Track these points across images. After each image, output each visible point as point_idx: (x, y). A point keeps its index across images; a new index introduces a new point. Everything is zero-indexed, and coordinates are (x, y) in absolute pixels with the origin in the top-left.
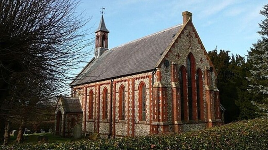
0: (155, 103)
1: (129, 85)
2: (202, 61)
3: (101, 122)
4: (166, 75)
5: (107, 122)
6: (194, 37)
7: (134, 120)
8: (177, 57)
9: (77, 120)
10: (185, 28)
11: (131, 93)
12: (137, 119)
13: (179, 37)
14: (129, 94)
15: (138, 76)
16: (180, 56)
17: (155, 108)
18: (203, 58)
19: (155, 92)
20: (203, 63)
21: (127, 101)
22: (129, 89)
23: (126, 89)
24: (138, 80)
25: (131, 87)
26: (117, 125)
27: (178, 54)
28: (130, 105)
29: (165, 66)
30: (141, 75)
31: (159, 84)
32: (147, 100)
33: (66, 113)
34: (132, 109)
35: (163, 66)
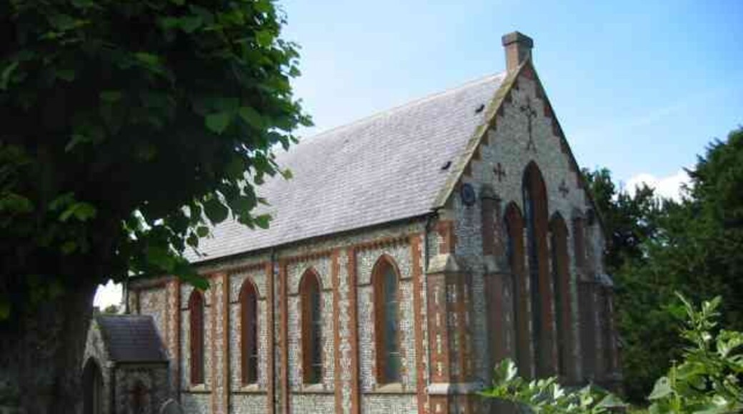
0: (438, 324)
1: (336, 268)
2: (564, 190)
3: (236, 393)
4: (467, 232)
5: (259, 393)
6: (541, 113)
7: (358, 383)
8: (497, 177)
9: (150, 386)
10: (515, 85)
11: (344, 296)
12: (370, 380)
13: (501, 112)
14: (337, 297)
15: (368, 239)
16: (504, 173)
17: (439, 340)
18: (567, 183)
19: (437, 288)
20: (568, 196)
21: (330, 322)
22: (336, 281)
23: (327, 284)
24: (368, 252)
25: (344, 274)
26: (295, 400)
27: (499, 165)
28: (341, 335)
29: (464, 202)
30: (380, 236)
31: (449, 261)
32: (402, 315)
33: (118, 365)
34: (348, 345)
35: (457, 204)
